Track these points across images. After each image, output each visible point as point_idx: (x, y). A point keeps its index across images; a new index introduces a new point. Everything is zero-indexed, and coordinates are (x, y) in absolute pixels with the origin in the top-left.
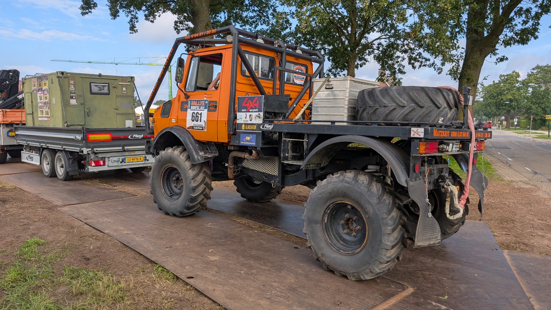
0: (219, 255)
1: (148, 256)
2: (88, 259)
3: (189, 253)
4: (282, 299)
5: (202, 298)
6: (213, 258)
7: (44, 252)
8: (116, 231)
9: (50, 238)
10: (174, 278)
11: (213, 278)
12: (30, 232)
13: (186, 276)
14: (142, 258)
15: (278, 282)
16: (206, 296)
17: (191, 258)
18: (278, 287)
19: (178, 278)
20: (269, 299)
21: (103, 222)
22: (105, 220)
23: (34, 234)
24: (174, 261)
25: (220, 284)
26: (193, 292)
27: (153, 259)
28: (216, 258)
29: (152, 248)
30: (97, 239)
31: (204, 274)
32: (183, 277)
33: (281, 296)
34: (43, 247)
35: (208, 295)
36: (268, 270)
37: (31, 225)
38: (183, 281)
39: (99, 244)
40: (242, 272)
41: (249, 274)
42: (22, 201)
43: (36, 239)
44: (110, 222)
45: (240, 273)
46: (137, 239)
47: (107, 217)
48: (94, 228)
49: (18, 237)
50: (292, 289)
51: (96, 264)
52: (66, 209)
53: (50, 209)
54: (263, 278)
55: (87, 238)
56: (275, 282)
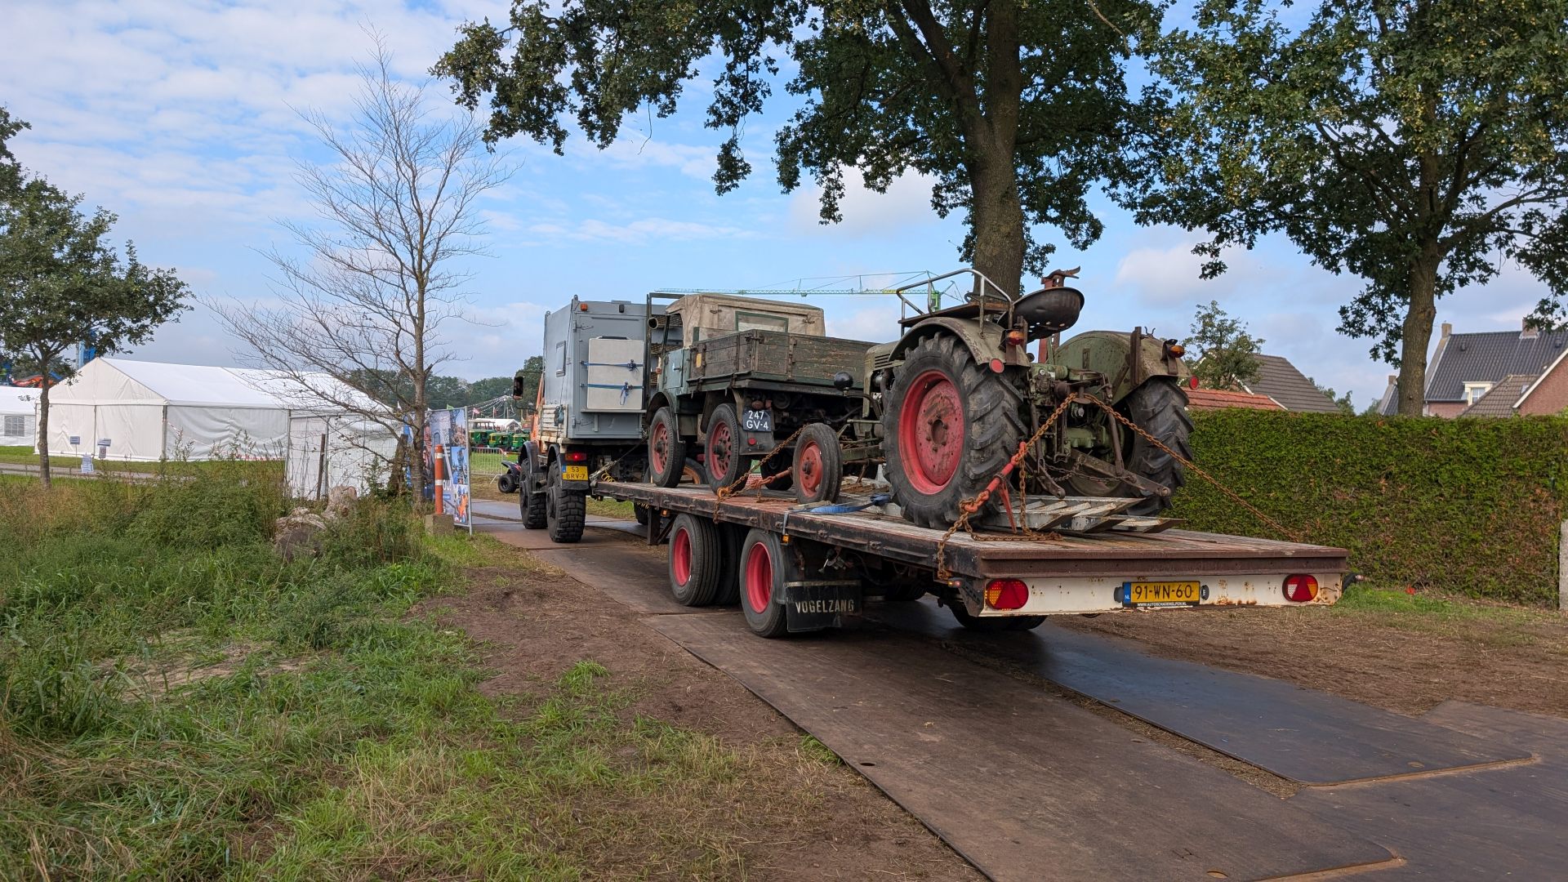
0: (944, 735)
1: (794, 717)
2: (680, 709)
3: (880, 723)
4: (1051, 826)
5: (881, 801)
6: (927, 738)
7: (604, 687)
8: (740, 667)
9: (617, 667)
10: (835, 762)
11: (914, 771)
12: (582, 651)
13: (859, 760)
14: (783, 721)
15: (1058, 797)
16: (890, 799)
17: (882, 732)
18: (1053, 805)
19: (843, 763)
20: (1022, 821)
21: (721, 651)
22: (725, 646)
23: (589, 656)
24: (843, 732)
25: (925, 783)
26: (867, 790)
27: (802, 724)
28: (933, 738)
29: (804, 705)
30: (702, 676)
31: (899, 762)
32: (853, 761)
33: (1051, 822)
34: (603, 679)
35: (895, 798)
36: (1044, 774)
37: (586, 641)
38: (853, 769)
39: (704, 685)
40: (983, 769)
41: (996, 775)
42: (574, 601)
43: (593, 664)
44: (732, 651)
45: (978, 771)
46: (780, 685)
47: (731, 644)
48: (701, 660)
49: (563, 657)
50: (1085, 813)
51: (694, 720)
52: (654, 620)
53: (623, 617)
54: (1026, 785)
55: (683, 674)
56: (1052, 795)
